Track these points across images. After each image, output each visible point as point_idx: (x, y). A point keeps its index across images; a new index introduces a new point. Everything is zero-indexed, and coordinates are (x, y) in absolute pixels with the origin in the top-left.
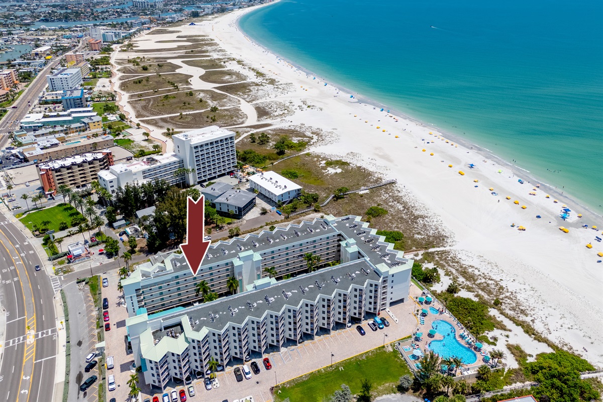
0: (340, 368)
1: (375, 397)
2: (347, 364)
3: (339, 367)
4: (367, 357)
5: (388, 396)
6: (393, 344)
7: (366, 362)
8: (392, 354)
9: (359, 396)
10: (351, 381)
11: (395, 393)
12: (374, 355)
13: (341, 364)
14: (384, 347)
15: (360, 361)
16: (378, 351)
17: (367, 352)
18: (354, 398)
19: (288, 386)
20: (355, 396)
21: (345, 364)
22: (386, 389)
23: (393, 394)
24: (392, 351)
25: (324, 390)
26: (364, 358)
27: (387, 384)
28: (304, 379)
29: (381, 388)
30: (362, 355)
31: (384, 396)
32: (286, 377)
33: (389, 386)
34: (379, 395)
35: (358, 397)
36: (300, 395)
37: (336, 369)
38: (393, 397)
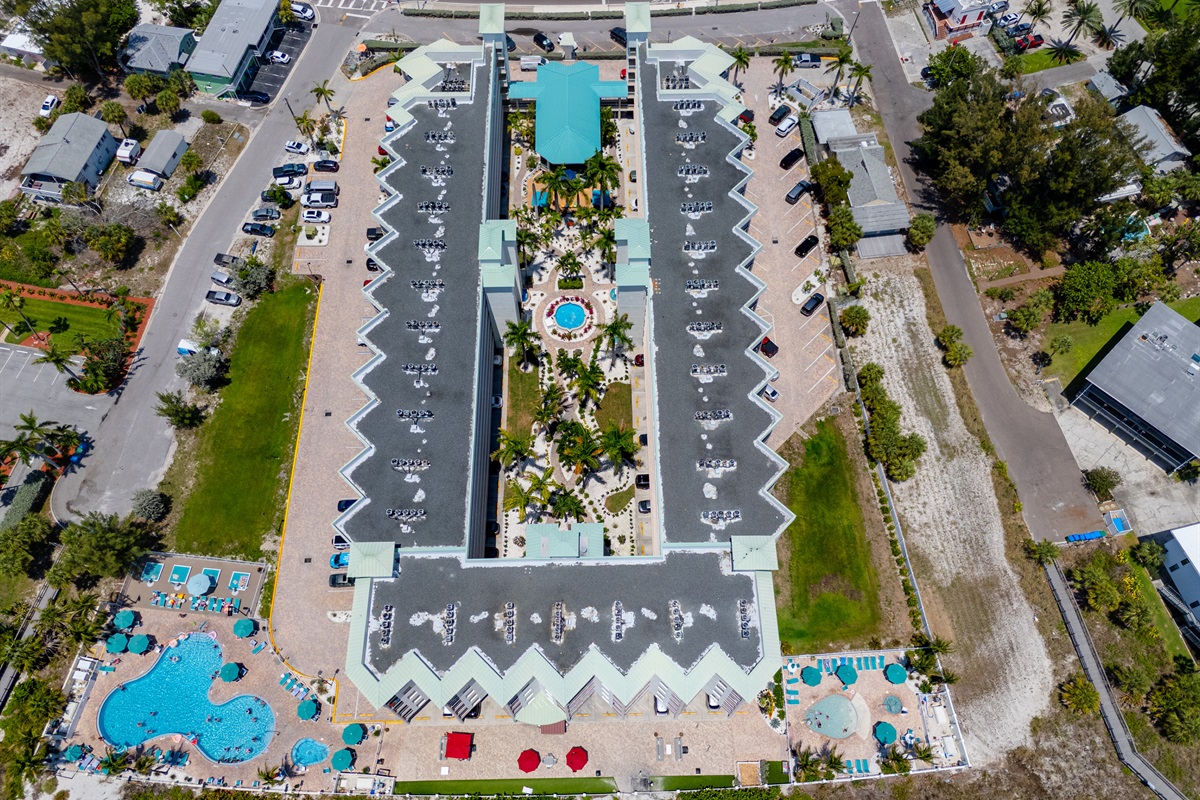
0: (288, 414)
1: (181, 443)
2: (290, 431)
3: (292, 413)
4: (279, 480)
5: (165, 469)
6: (274, 558)
7: (273, 475)
8: (254, 542)
9: (205, 418)
10: (248, 422)
11: (162, 484)
12: (276, 500)
13: (296, 420)
14: (279, 531)
15: (281, 462)
16: (278, 514)
17: (288, 487)
18: (207, 407)
19: (310, 308)
20: (211, 410)
21: (291, 429)
22: (181, 472)
23: (161, 478)
24: (262, 548)
25: (264, 366)
26: (282, 475)
27: (191, 483)
28: (306, 339)
29: (193, 465)
30: (289, 472)
31: (170, 460)
32: (331, 309)
33: (183, 483)
34: (178, 451)
35: (203, 414)
36: (280, 322)
37: (293, 406)
38: (156, 476)
